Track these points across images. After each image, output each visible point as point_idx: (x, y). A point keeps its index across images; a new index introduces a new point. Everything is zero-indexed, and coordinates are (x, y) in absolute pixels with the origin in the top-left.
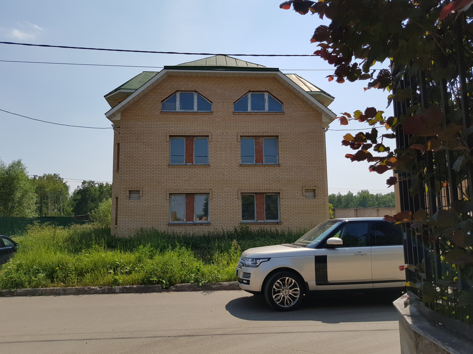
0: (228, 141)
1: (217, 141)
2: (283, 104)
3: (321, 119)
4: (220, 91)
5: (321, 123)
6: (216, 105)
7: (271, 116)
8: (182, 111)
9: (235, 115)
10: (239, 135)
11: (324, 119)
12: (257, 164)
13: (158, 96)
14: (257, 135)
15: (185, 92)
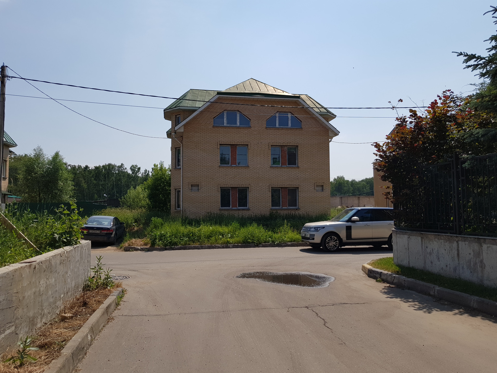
0: (262, 149)
1: (254, 149)
2: (302, 122)
3: (328, 134)
4: (256, 111)
5: (328, 137)
6: (254, 122)
7: (293, 130)
8: (228, 125)
9: (267, 130)
10: (270, 144)
11: (330, 134)
12: (283, 166)
13: (211, 114)
14: (283, 145)
15: (230, 111)
